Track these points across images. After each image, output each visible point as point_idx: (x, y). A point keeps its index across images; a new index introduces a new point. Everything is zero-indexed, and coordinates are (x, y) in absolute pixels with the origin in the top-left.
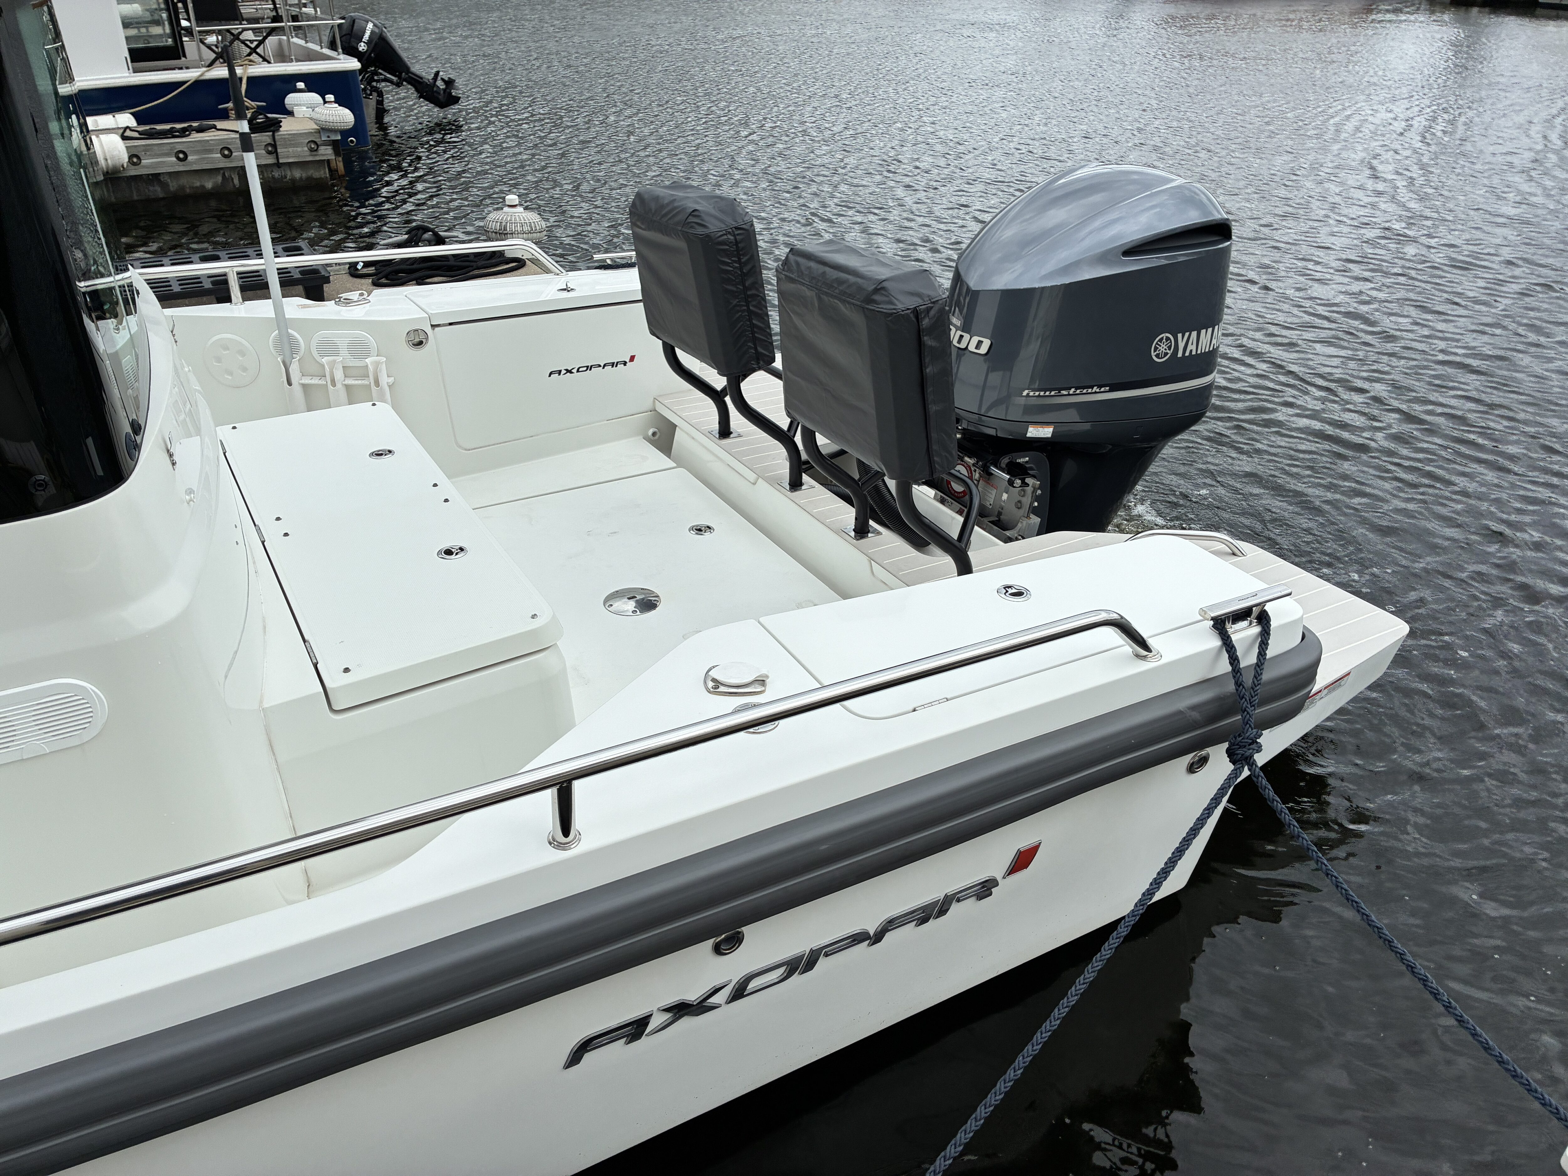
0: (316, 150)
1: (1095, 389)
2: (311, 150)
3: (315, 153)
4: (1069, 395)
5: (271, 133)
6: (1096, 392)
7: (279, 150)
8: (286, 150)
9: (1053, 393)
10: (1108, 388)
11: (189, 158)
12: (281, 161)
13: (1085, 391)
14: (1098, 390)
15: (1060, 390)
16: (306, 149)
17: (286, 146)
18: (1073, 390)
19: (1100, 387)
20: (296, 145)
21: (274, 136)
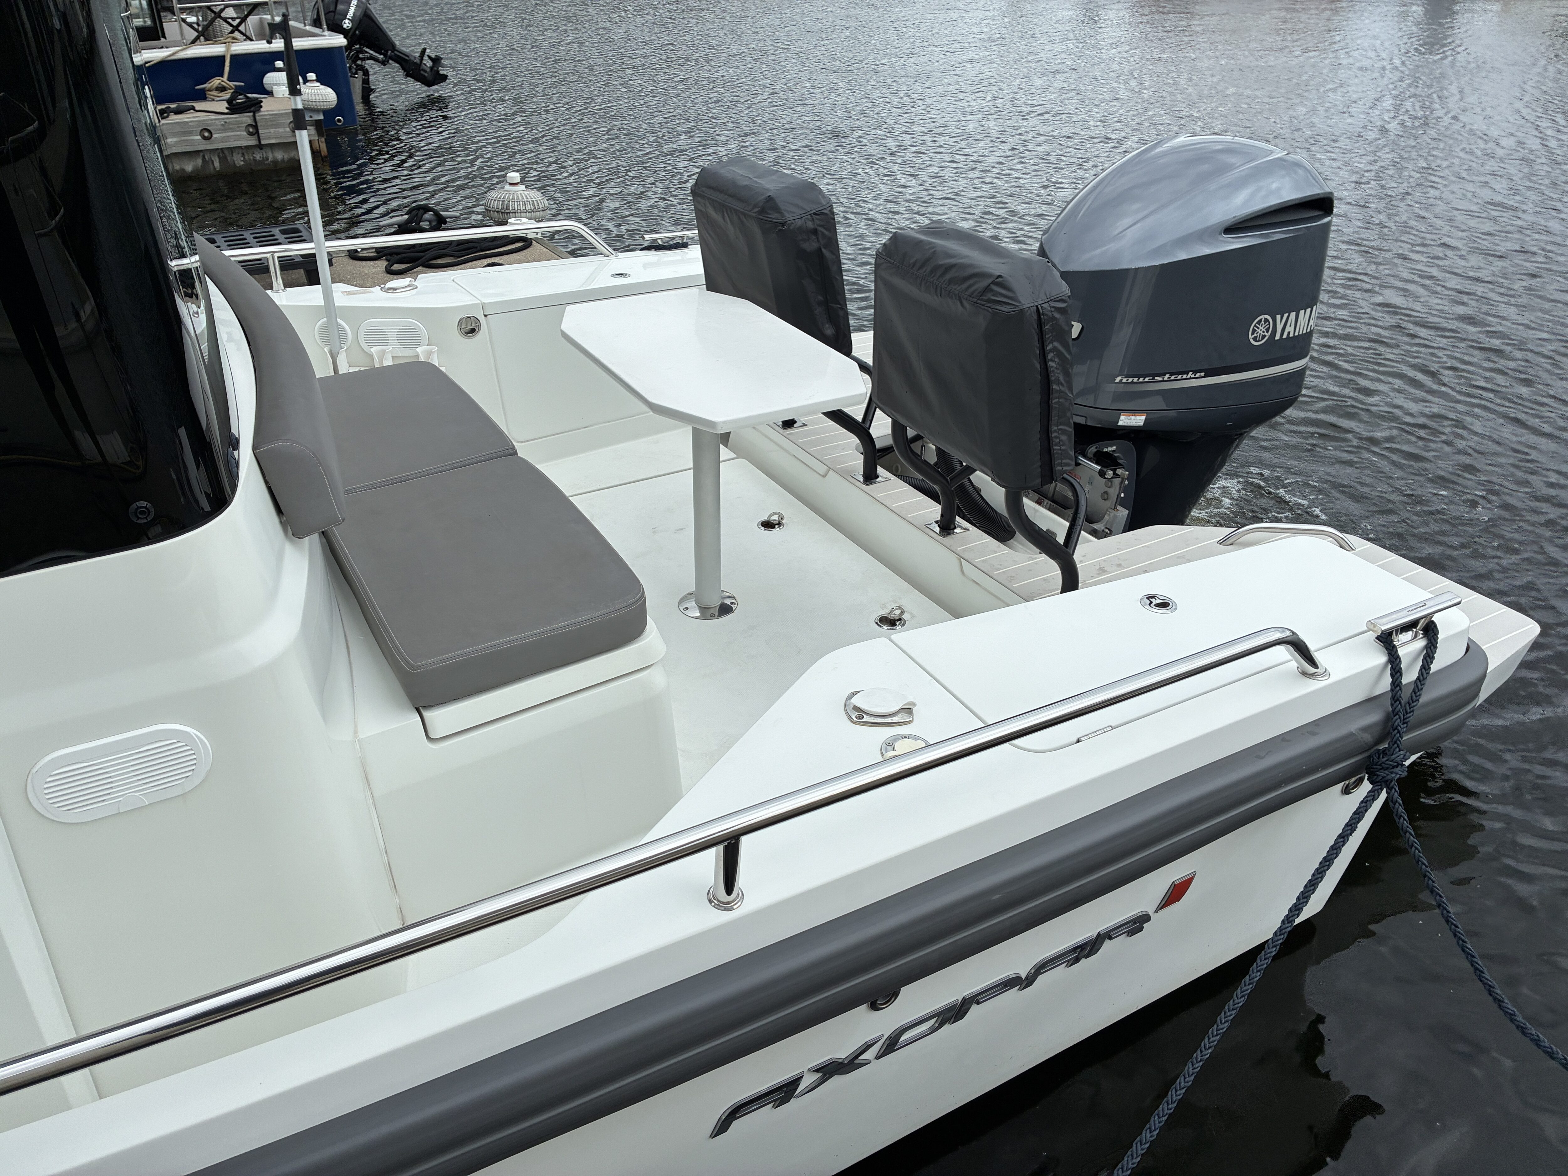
1: (1190, 375)
4: (1163, 381)
5: (251, 114)
6: (1191, 378)
7: (260, 131)
8: (267, 131)
9: (1147, 379)
10: (1203, 374)
12: (263, 142)
13: (1179, 377)
14: (1193, 376)
15: (1154, 376)
17: (267, 127)
18: (1168, 376)
19: (1195, 372)
20: (277, 126)
21: (254, 116)
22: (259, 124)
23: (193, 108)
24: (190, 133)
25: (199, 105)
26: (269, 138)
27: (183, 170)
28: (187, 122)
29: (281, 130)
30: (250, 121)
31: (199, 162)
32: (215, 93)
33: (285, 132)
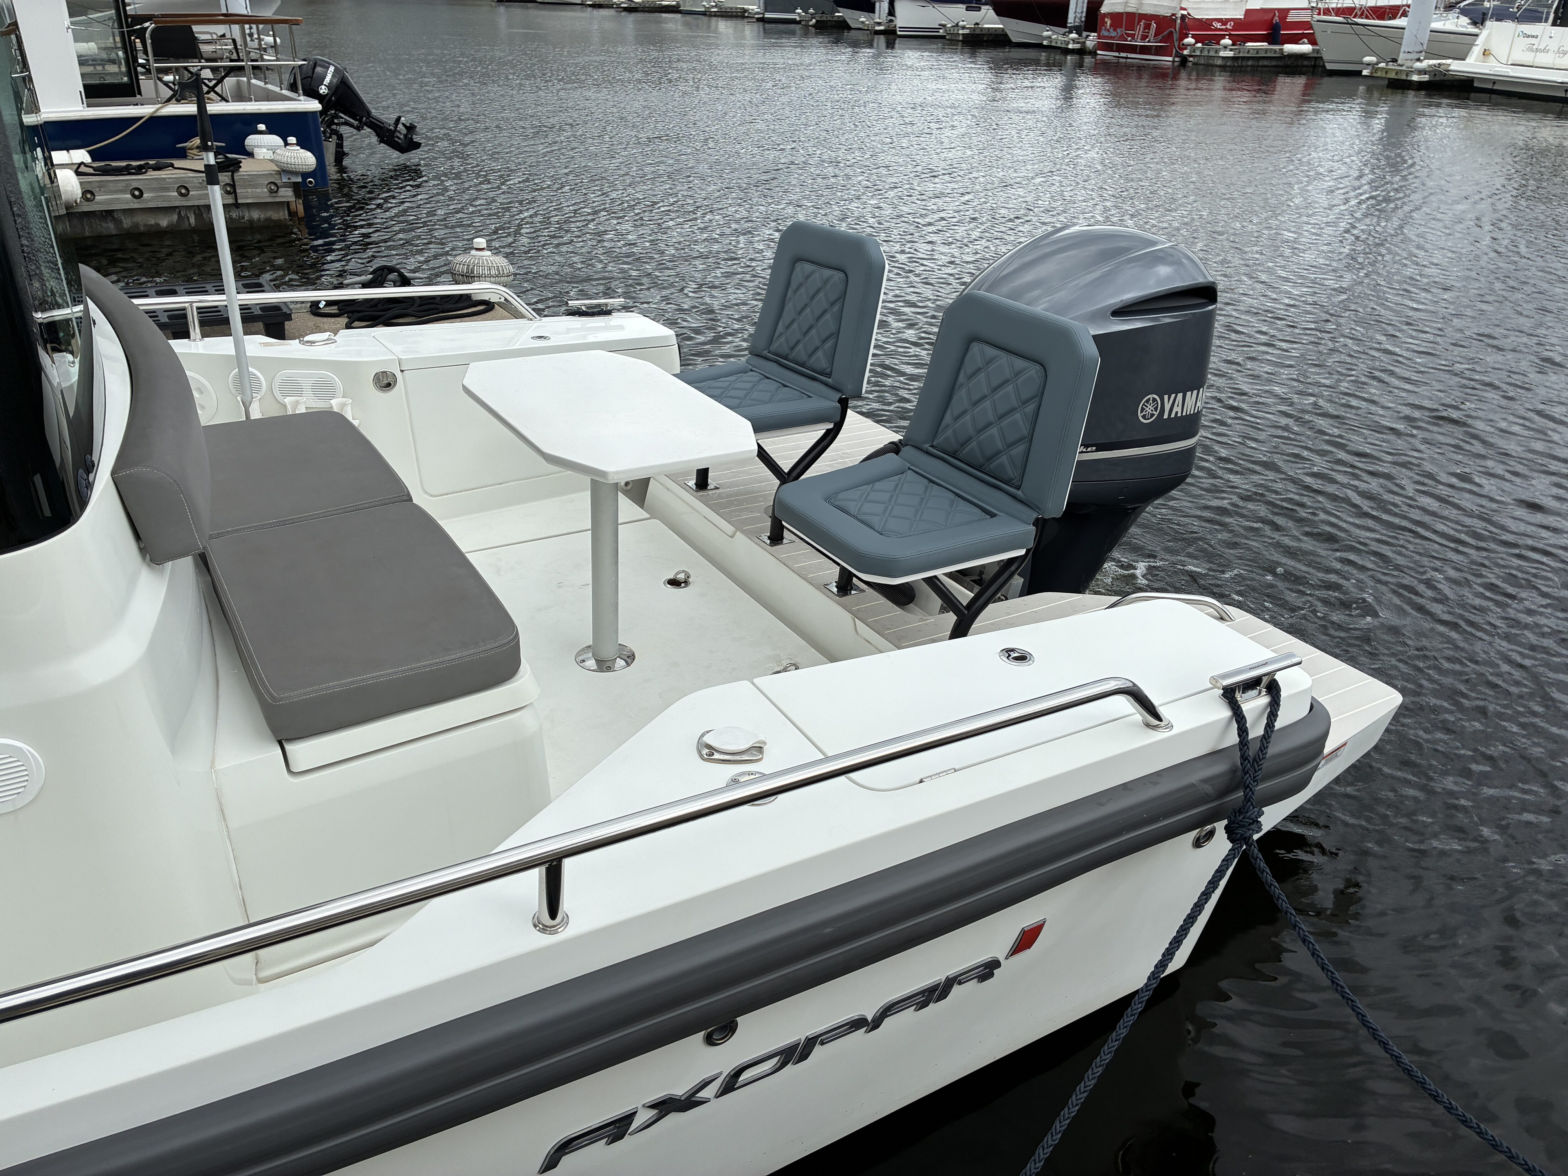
0: (276, 192)
2: (271, 191)
5: (231, 174)
6: (1083, 452)
7: (238, 191)
8: (243, 190)
10: (1095, 448)
11: (145, 195)
12: (239, 201)
14: (1085, 450)
16: (266, 190)
17: (244, 187)
19: (1087, 446)
20: (255, 186)
21: (233, 176)
22: (237, 184)
23: (172, 165)
24: (167, 189)
25: (177, 163)
26: (247, 198)
27: (158, 225)
28: (165, 179)
29: (259, 190)
30: (228, 181)
31: (175, 217)
32: (195, 152)
33: (263, 192)
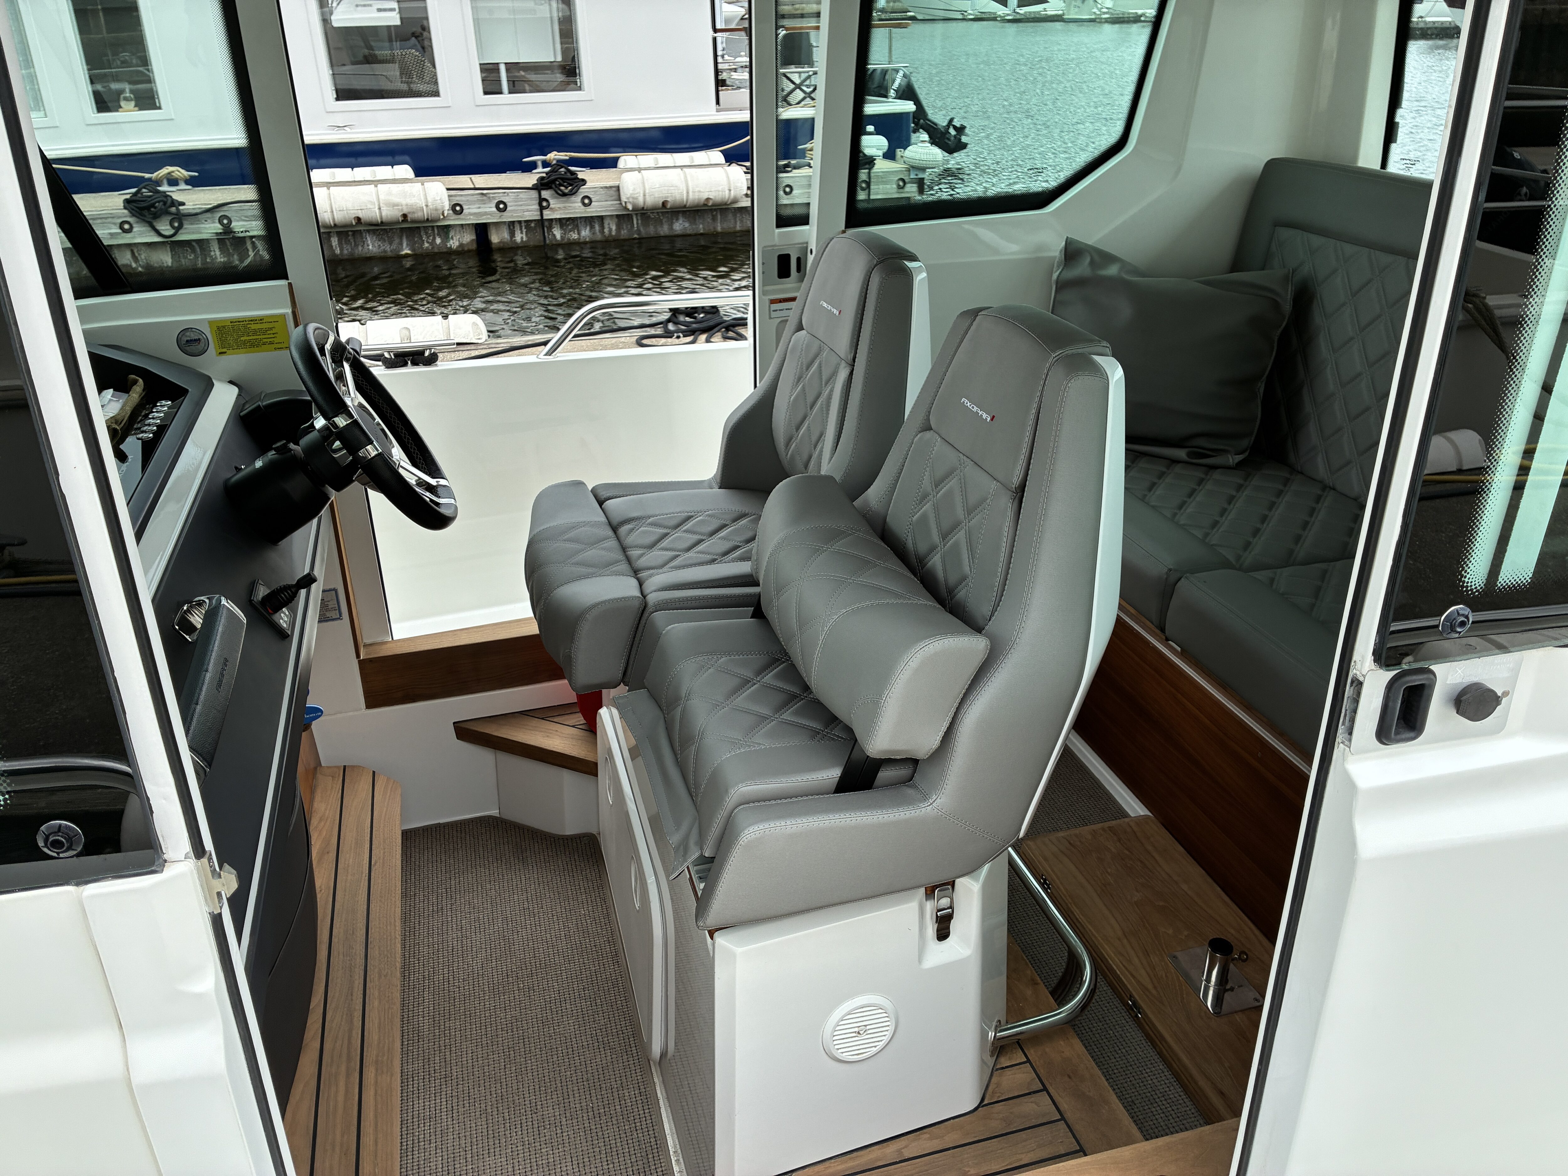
0: (903, 188)
2: (899, 187)
3: (901, 190)
5: (867, 171)
7: (872, 187)
8: (876, 187)
11: (794, 192)
12: (872, 197)
16: (895, 186)
17: (877, 183)
20: (886, 183)
21: (869, 173)
22: (872, 180)
26: (877, 194)
29: (888, 186)
30: (864, 177)
33: (892, 188)
